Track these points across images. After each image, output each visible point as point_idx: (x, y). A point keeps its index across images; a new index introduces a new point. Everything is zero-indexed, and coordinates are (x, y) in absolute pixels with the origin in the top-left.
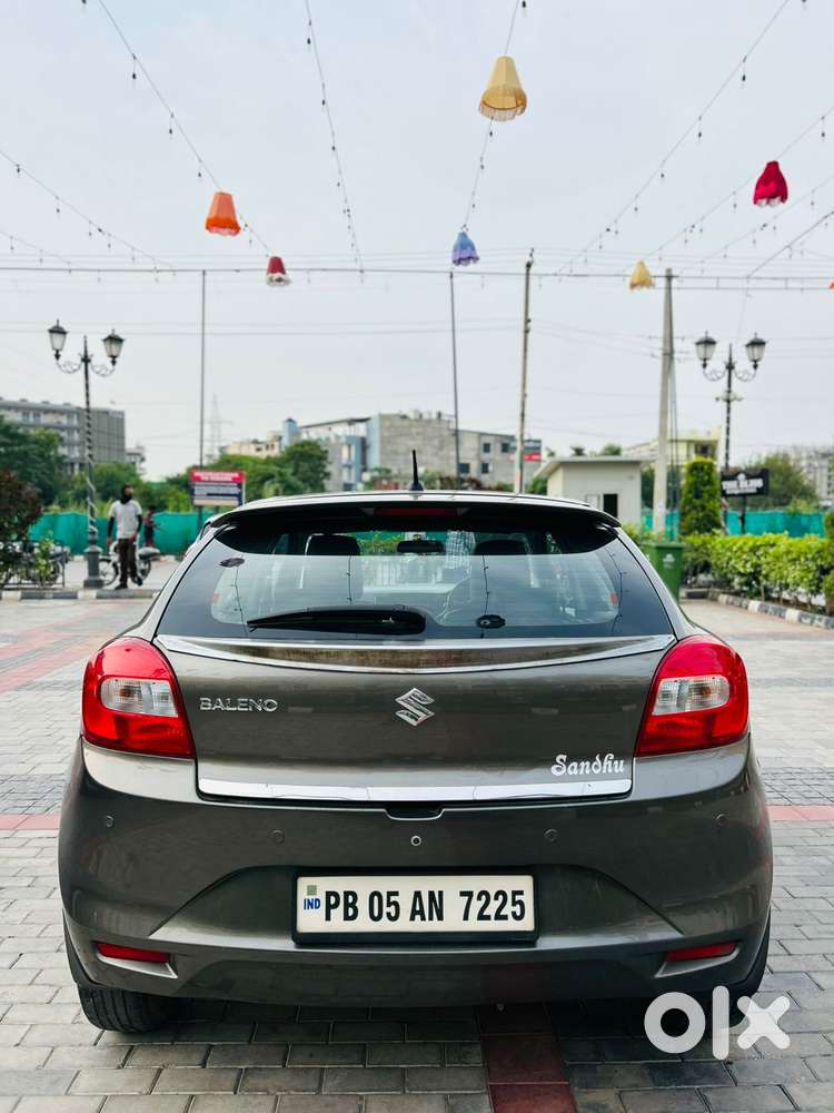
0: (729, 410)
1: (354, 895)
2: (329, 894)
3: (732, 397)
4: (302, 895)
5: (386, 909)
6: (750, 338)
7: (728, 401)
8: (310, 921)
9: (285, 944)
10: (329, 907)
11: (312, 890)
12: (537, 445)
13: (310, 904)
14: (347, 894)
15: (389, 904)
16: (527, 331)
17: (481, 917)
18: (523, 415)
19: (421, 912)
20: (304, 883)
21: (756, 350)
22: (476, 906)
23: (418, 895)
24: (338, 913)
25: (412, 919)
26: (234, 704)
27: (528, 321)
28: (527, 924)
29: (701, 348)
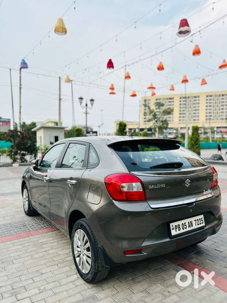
0: (86, 116)
1: (179, 225)
2: (175, 226)
3: (87, 113)
4: (171, 227)
5: (185, 227)
6: (91, 99)
7: (86, 114)
8: (174, 233)
9: (168, 240)
10: (176, 229)
11: (173, 226)
12: (9, 120)
13: (173, 229)
14: (178, 225)
15: (185, 225)
16: (20, 88)
17: (198, 224)
18: (20, 112)
19: (190, 226)
20: (171, 224)
21: (92, 102)
22: (197, 222)
23: (189, 222)
24: (177, 230)
25: (189, 228)
26: (156, 186)
27: (20, 85)
28: (204, 224)
29: (80, 100)
